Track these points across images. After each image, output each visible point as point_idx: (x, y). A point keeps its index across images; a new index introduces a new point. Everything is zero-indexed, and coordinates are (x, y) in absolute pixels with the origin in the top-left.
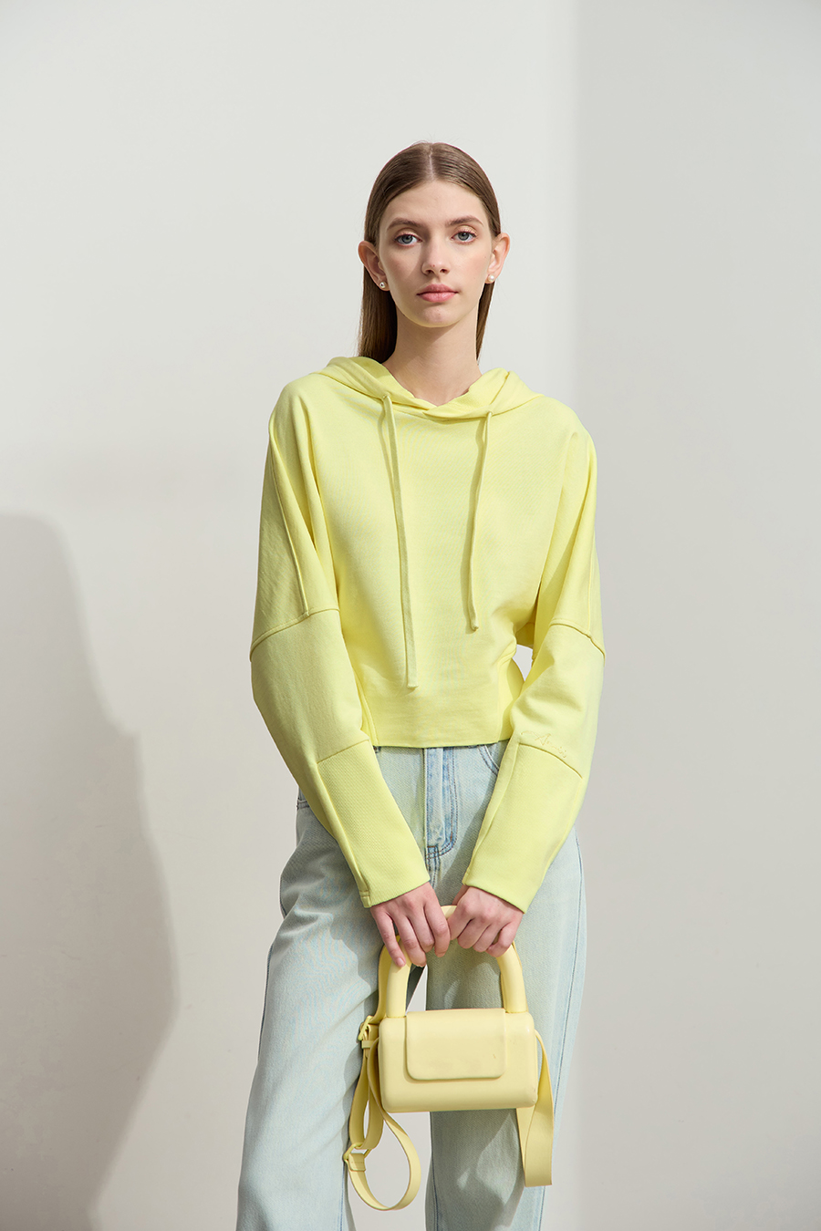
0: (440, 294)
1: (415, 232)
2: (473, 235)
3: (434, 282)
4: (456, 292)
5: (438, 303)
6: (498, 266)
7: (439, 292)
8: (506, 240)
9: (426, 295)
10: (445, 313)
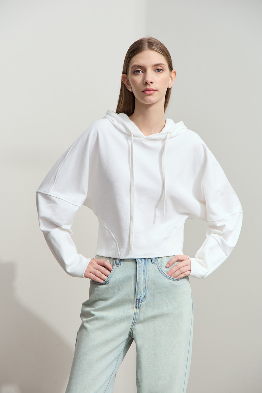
0: (150, 92)
1: (141, 69)
2: (162, 70)
3: (148, 87)
4: (156, 91)
5: (150, 95)
6: (172, 82)
7: (150, 91)
8: (175, 72)
9: (145, 92)
10: (152, 98)
